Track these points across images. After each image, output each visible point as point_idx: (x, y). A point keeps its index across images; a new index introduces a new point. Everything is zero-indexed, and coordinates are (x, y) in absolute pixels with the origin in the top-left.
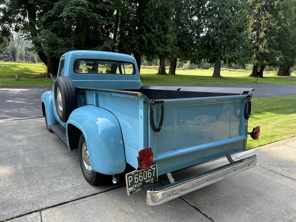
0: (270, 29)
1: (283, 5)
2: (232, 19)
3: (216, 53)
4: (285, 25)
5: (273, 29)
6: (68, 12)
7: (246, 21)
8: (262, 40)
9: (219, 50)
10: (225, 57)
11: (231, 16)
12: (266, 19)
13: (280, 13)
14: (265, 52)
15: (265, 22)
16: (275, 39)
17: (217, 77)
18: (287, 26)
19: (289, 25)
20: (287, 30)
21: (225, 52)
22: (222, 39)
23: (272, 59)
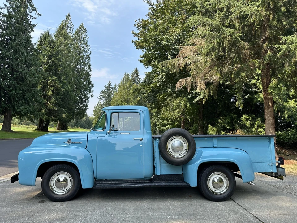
0: (56, 89)
1: (65, 72)
2: (28, 74)
3: (9, 105)
4: (67, 89)
5: (59, 90)
7: (39, 78)
8: (49, 98)
9: (13, 102)
10: (20, 110)
11: (26, 70)
12: (53, 80)
13: (63, 78)
14: (53, 108)
15: (52, 83)
16: (60, 98)
17: (8, 131)
18: (68, 90)
19: (70, 89)
20: (68, 92)
21: (20, 105)
22: (15, 91)
23: (58, 116)
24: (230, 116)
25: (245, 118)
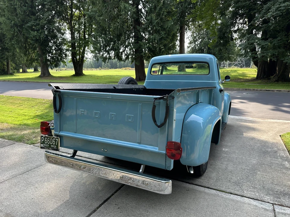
6: (273, 13)
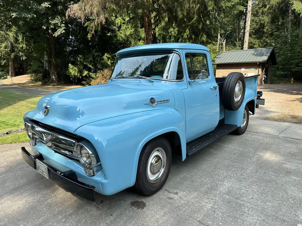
24: (92, 55)
25: (106, 57)
